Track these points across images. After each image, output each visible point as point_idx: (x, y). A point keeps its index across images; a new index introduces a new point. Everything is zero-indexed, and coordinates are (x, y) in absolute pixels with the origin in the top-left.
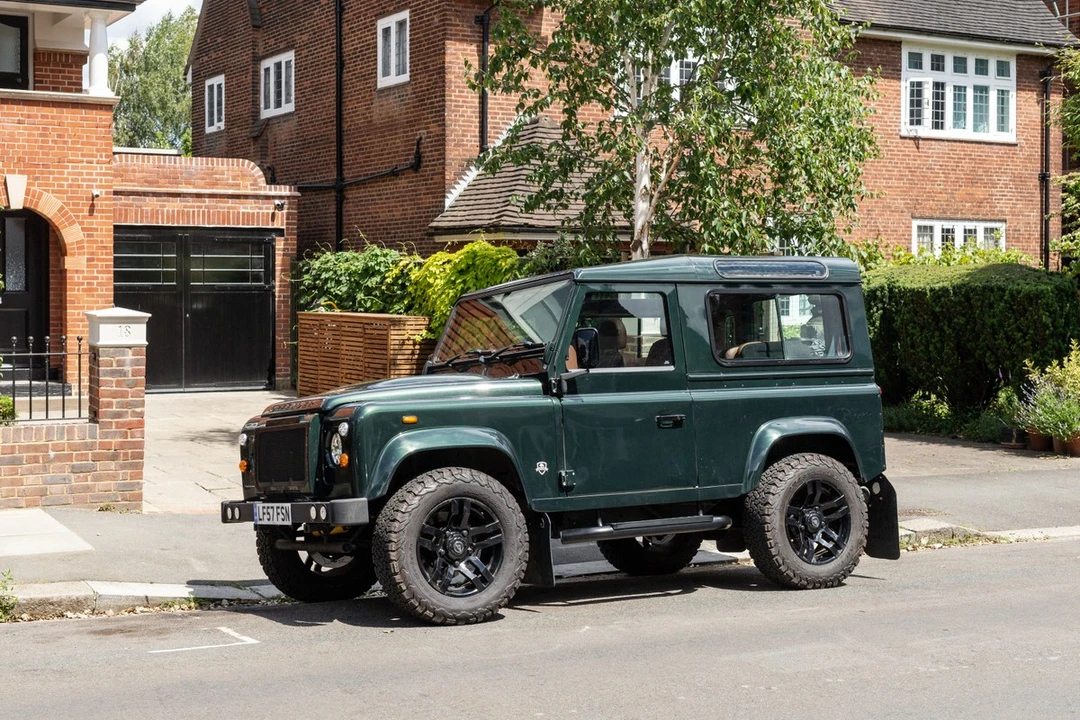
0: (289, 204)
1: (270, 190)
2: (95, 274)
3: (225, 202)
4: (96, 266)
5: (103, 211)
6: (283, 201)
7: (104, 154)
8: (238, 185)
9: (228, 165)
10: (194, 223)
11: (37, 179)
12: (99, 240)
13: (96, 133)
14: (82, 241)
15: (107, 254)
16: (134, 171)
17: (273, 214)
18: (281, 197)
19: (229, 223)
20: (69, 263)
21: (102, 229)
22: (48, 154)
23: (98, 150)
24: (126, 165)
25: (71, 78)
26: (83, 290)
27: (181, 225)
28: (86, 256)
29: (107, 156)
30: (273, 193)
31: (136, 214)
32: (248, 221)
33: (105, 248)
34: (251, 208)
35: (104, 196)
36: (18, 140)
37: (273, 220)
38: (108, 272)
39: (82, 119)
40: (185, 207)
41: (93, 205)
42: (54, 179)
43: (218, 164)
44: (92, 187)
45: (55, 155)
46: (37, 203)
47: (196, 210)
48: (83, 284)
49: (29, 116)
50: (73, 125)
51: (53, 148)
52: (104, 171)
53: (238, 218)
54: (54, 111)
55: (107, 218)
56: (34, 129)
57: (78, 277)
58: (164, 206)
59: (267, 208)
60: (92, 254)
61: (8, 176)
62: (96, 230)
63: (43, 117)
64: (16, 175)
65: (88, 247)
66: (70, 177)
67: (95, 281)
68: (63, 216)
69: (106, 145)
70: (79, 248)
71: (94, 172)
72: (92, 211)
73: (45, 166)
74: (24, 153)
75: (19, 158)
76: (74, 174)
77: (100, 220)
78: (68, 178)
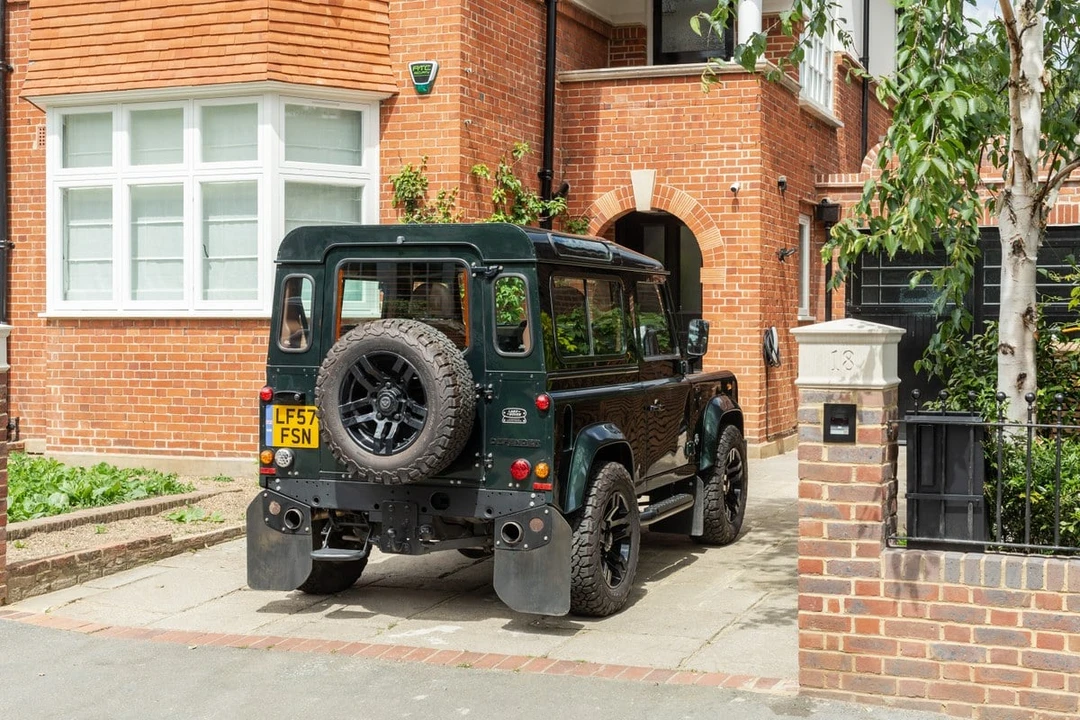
2: (737, 290)
4: (739, 279)
5: (747, 209)
7: (749, 136)
11: (668, 173)
12: (743, 245)
13: (738, 109)
14: (720, 248)
15: (752, 264)
20: (706, 276)
21: (745, 233)
22: (681, 142)
23: (741, 132)
25: (778, 47)
26: (722, 309)
28: (726, 267)
29: (752, 139)
32: (1068, 217)
33: (750, 255)
34: (1072, 199)
36: (646, 128)
38: (753, 287)
39: (724, 94)
41: (735, 202)
42: (688, 172)
44: (733, 179)
45: (689, 142)
46: (669, 202)
48: (721, 302)
49: (660, 97)
50: (712, 103)
51: (687, 134)
52: (748, 158)
55: (753, 217)
56: (663, 113)
57: (716, 294)
60: (734, 263)
61: (633, 173)
62: (739, 233)
63: (677, 96)
64: (644, 171)
65: (729, 256)
66: (707, 168)
67: (737, 299)
68: (698, 217)
69: (752, 124)
70: (717, 257)
71: (737, 159)
72: (734, 210)
73: (678, 157)
74: (654, 142)
75: (649, 151)
76: (712, 164)
77: (743, 221)
78: (705, 170)
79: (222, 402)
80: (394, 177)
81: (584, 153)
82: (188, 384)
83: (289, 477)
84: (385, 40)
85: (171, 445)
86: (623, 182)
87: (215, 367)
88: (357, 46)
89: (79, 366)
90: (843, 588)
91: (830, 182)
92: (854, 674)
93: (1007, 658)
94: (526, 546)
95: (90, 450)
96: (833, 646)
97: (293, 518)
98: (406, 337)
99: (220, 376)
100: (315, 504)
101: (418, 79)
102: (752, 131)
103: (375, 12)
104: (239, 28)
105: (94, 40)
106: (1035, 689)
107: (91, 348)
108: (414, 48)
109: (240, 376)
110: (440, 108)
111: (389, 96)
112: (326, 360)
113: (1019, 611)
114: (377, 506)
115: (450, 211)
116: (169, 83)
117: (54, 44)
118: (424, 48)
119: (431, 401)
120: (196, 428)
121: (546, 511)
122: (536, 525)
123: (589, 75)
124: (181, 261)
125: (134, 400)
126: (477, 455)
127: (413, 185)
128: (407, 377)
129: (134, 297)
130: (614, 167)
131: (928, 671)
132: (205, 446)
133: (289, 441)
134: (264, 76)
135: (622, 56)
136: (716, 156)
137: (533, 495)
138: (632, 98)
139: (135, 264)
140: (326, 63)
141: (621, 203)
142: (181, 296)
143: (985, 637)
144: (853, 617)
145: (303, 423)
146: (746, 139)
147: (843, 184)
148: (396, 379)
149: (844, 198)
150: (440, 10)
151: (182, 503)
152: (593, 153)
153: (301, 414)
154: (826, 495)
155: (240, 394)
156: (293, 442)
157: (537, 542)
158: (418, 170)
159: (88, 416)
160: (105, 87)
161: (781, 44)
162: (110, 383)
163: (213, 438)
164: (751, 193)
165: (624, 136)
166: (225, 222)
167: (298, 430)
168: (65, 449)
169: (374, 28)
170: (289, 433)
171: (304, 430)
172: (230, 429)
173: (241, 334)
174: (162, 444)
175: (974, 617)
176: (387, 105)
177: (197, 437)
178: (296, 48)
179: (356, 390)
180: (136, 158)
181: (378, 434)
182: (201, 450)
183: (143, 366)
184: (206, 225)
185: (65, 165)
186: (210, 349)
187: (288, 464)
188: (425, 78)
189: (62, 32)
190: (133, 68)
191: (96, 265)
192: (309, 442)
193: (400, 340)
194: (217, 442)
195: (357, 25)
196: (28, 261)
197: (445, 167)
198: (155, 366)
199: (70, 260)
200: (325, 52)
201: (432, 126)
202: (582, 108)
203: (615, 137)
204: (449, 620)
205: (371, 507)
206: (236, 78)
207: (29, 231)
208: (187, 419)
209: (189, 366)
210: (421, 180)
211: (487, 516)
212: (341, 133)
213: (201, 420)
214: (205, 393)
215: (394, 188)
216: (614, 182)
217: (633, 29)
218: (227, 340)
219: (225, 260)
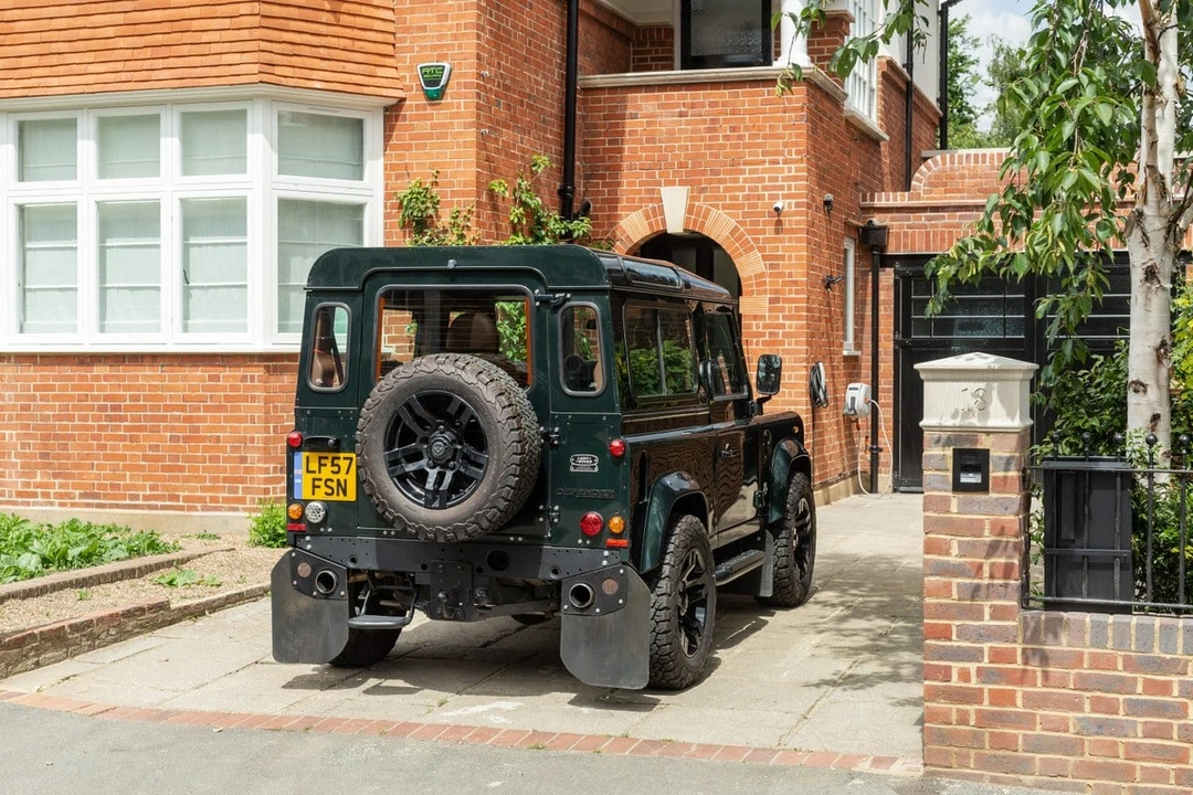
2: (781, 321)
4: (782, 309)
5: (791, 231)
7: (794, 150)
11: (703, 190)
12: (787, 271)
13: (782, 119)
14: (762, 275)
15: (797, 292)
16: (963, 177)
20: (746, 305)
21: (790, 257)
22: (717, 156)
23: (785, 145)
24: (952, 169)
25: (821, 51)
26: (764, 343)
28: (769, 296)
29: (798, 153)
33: (795, 283)
35: (793, 209)
36: (679, 140)
38: (799, 318)
39: (766, 102)
41: (778, 223)
42: (725, 189)
44: (776, 197)
45: (726, 156)
46: (703, 223)
48: (763, 335)
49: (693, 106)
50: (752, 112)
51: (724, 147)
52: (793, 174)
54: (726, 95)
55: (798, 240)
56: (698, 122)
57: (757, 326)
60: (777, 292)
61: (664, 190)
62: (782, 258)
63: (712, 104)
64: (676, 187)
65: (771, 283)
66: (747, 185)
67: (780, 331)
68: (737, 240)
69: (797, 136)
70: (758, 284)
71: (780, 175)
72: (777, 232)
73: (714, 172)
74: (687, 156)
75: (681, 165)
76: (753, 180)
77: (787, 244)
78: (744, 187)
79: (206, 449)
80: (401, 193)
81: (608, 168)
82: (166, 429)
83: (321, 534)
84: (390, 38)
85: (146, 498)
86: (652, 200)
87: (197, 409)
88: (358, 45)
89: (39, 408)
90: (975, 655)
91: (876, 202)
92: (987, 751)
93: (1161, 732)
94: (598, 610)
95: (51, 504)
96: (963, 720)
97: (327, 581)
98: (463, 374)
99: (203, 419)
100: (351, 565)
101: (428, 83)
102: (797, 144)
103: (378, 7)
104: (227, 23)
105: (56, 36)
107: (52, 388)
108: (423, 48)
109: (226, 419)
110: (453, 116)
111: (394, 101)
112: (369, 400)
113: (1175, 679)
114: (424, 567)
115: (464, 232)
116: (144, 85)
118: (434, 47)
119: (492, 447)
120: (176, 479)
121: (622, 571)
122: (610, 587)
123: (615, 80)
124: (158, 289)
125: (103, 447)
126: (541, 507)
127: (423, 203)
128: (464, 419)
129: (102, 329)
130: (641, 183)
131: (1071, 747)
132: (186, 499)
133: (321, 493)
134: (255, 79)
135: (646, 60)
136: (756, 171)
137: (606, 553)
138: (661, 106)
139: (103, 291)
140: (324, 64)
141: (650, 224)
142: (158, 329)
143: (1135, 708)
144: (987, 687)
145: (338, 472)
146: (790, 153)
147: (891, 203)
148: (450, 422)
149: (892, 219)
150: (453, 5)
151: (169, 564)
152: (618, 168)
153: (336, 462)
154: (955, 550)
155: (227, 440)
156: (327, 494)
157: (610, 606)
158: (428, 185)
159: (49, 466)
160: (69, 90)
161: (825, 47)
162: (75, 428)
163: (195, 489)
164: (796, 213)
165: (653, 149)
166: (208, 245)
167: (332, 480)
168: (23, 504)
169: (378, 25)
170: (322, 483)
171: (338, 480)
172: (214, 480)
173: (227, 372)
174: (136, 497)
175: (1124, 686)
176: (392, 112)
177: (177, 488)
178: (290, 46)
179: (403, 435)
180: (104, 171)
181: (430, 485)
182: (181, 503)
183: (114, 409)
184: (186, 248)
185: (21, 178)
186: (192, 388)
187: (320, 519)
188: (435, 82)
189: (18, 26)
190: (102, 68)
191: (58, 293)
192: (345, 494)
193: (456, 378)
194: (200, 494)
197: (459, 182)
198: (128, 409)
199: (27, 287)
200: (322, 52)
201: (444, 136)
202: (606, 118)
203: (643, 149)
204: (505, 695)
205: (418, 568)
206: (222, 81)
208: (165, 468)
209: (167, 408)
210: (432, 197)
211: (553, 577)
212: (339, 143)
213: (181, 469)
214: (186, 439)
215: (400, 206)
216: (642, 200)
217: (659, 29)
218: (211, 378)
219: (208, 287)
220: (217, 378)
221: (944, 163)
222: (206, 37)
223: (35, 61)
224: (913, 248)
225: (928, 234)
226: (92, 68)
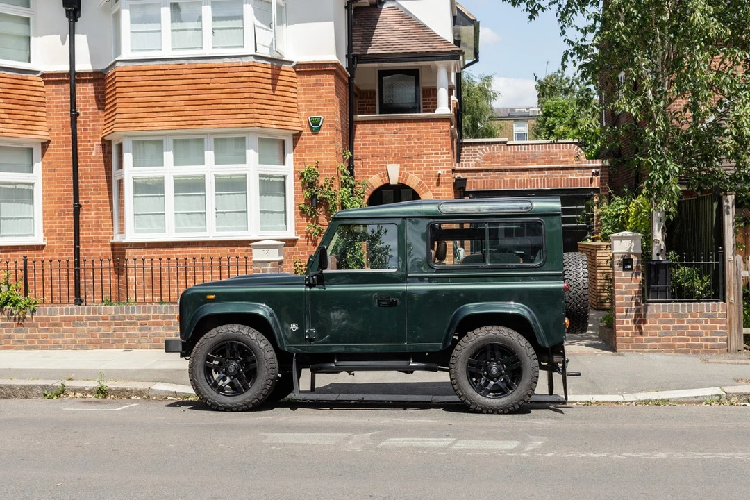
0: (601, 171)
1: (589, 163)
3: (559, 173)
5: (445, 183)
6: (597, 170)
7: (445, 148)
8: (567, 161)
9: (560, 148)
10: (538, 187)
11: (406, 166)
13: (440, 136)
16: (498, 156)
17: (592, 179)
18: (597, 167)
19: (561, 186)
22: (411, 151)
23: (441, 146)
24: (494, 153)
27: (529, 189)
29: (447, 150)
30: (591, 165)
31: (500, 183)
34: (576, 176)
35: (445, 174)
36: (394, 144)
37: (591, 183)
39: (432, 128)
40: (532, 177)
41: (439, 180)
42: (416, 165)
43: (553, 148)
44: (438, 168)
45: (415, 151)
46: (406, 180)
47: (539, 178)
49: (400, 129)
50: (427, 133)
51: (415, 147)
52: (445, 159)
53: (568, 183)
54: (414, 125)
55: (448, 187)
56: (402, 137)
58: (518, 177)
59: (587, 175)
61: (388, 165)
62: (441, 194)
63: (408, 129)
64: (394, 164)
66: (425, 164)
68: (421, 187)
69: (445, 142)
71: (439, 159)
72: (439, 183)
73: (410, 158)
74: (398, 151)
75: (395, 154)
76: (427, 161)
77: (443, 189)
80: (302, 171)
84: (296, 105)
86: (383, 170)
88: (285, 109)
90: (630, 317)
92: (634, 343)
93: (682, 334)
96: (627, 335)
101: (313, 124)
102: (446, 146)
103: (291, 92)
104: (238, 101)
105: (155, 104)
106: (691, 342)
108: (310, 110)
110: (324, 138)
111: (298, 132)
113: (685, 319)
115: (331, 187)
117: (131, 105)
118: (315, 109)
124: (205, 213)
127: (313, 175)
129: (177, 231)
130: (378, 163)
131: (658, 340)
134: (253, 125)
135: (364, 105)
136: (429, 158)
138: (386, 129)
140: (275, 118)
141: (382, 180)
142: (206, 230)
143: (675, 328)
144: (633, 325)
146: (443, 150)
147: (467, 168)
149: (468, 175)
152: (367, 156)
154: (624, 287)
158: (314, 168)
165: (383, 148)
169: (292, 100)
173: (239, 248)
176: (297, 137)
178: (264, 111)
180: (177, 162)
184: (217, 196)
185: (135, 165)
188: (318, 124)
189: (135, 100)
190: (179, 119)
195: (286, 99)
196: (91, 214)
197: (329, 166)
200: (275, 112)
201: (321, 146)
202: (361, 134)
203: (378, 148)
206: (237, 125)
207: (90, 198)
210: (316, 172)
212: (276, 149)
215: (302, 176)
216: (378, 170)
217: (370, 92)
218: (231, 251)
219: (226, 212)
220: (234, 251)
221: (490, 151)
222: (228, 106)
223: (145, 115)
224: (477, 188)
225: (484, 181)
226: (173, 119)
